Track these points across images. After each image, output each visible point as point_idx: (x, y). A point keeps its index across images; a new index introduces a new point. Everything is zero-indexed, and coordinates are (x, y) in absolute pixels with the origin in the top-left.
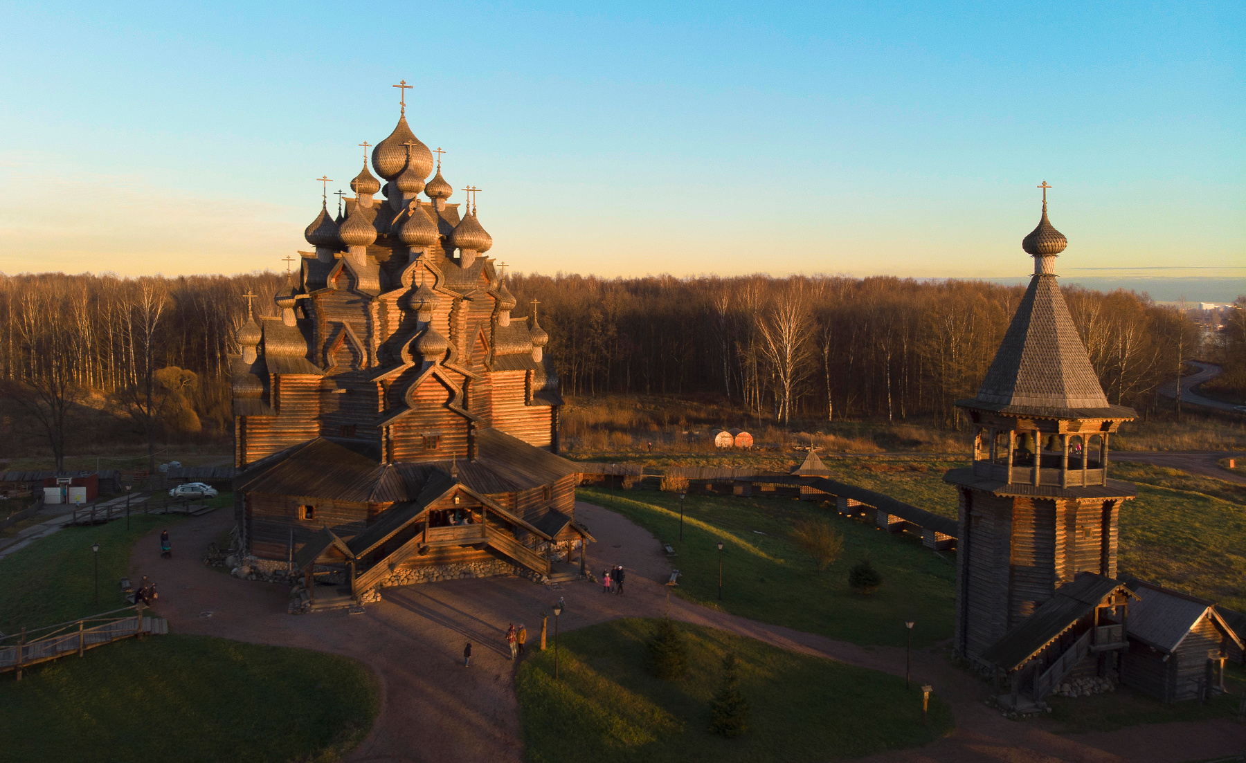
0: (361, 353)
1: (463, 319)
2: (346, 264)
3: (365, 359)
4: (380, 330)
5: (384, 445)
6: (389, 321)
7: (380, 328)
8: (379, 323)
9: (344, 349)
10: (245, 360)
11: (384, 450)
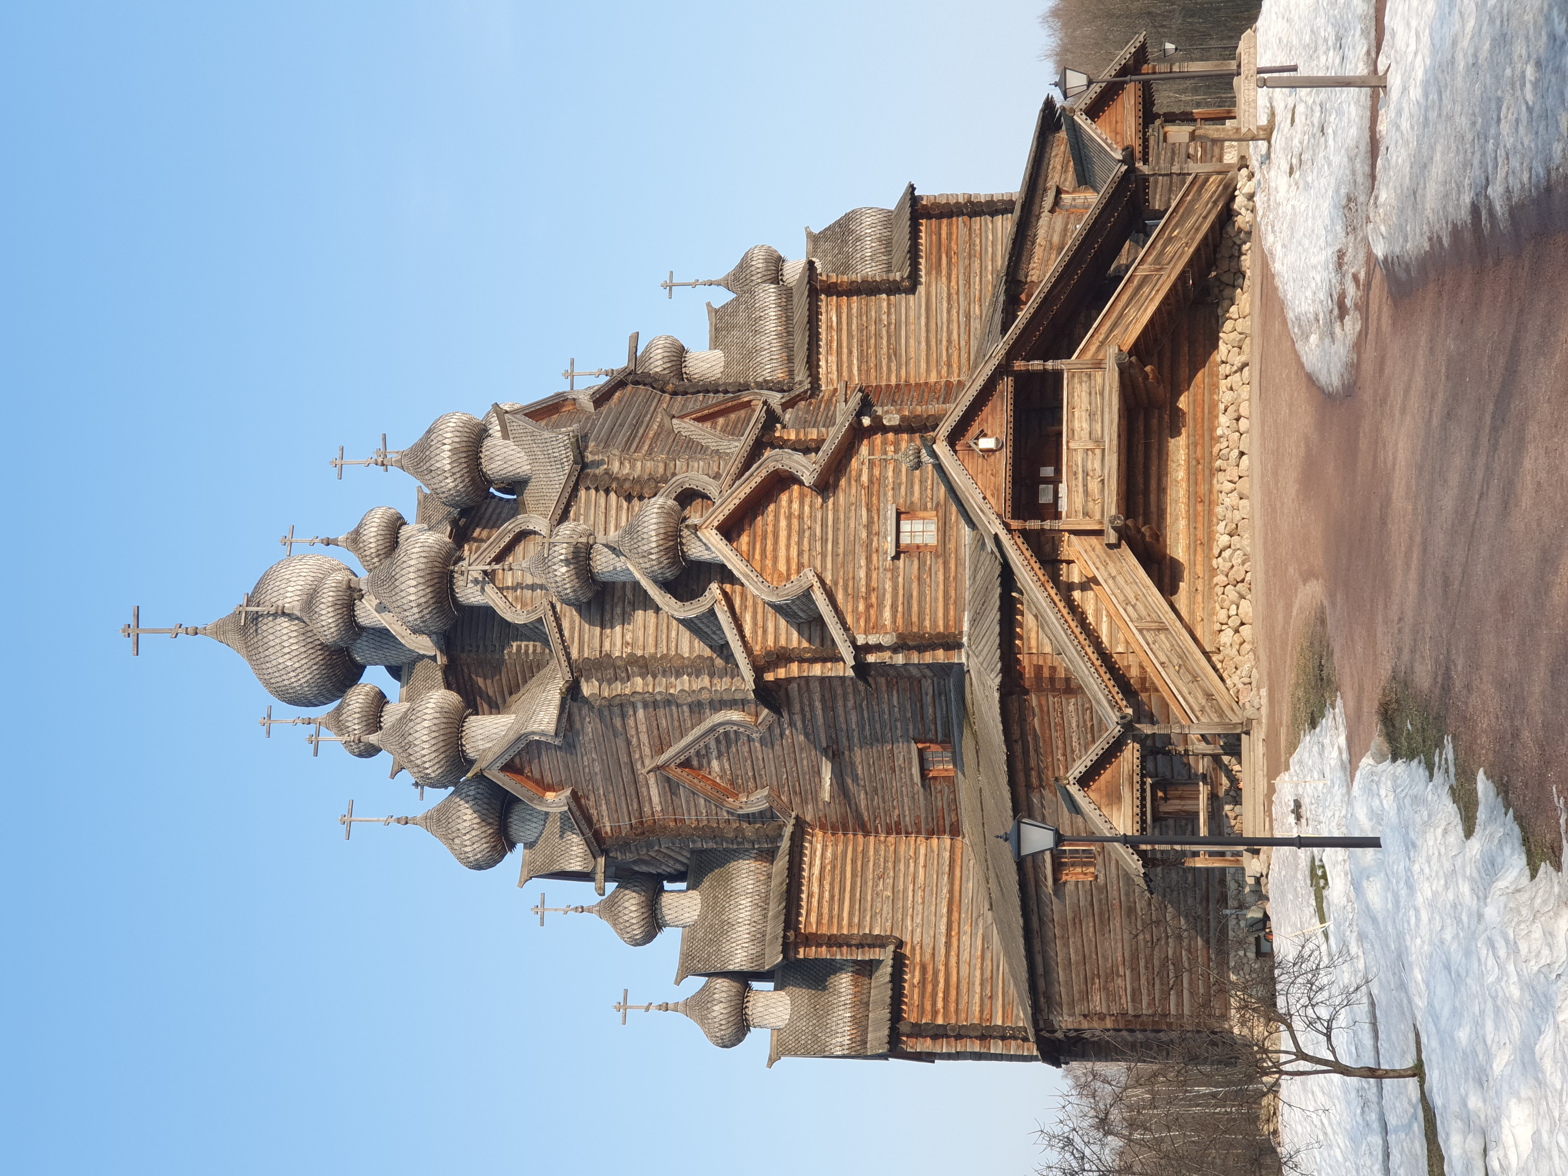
0: (721, 724)
1: (639, 464)
2: (499, 764)
3: (735, 716)
4: (654, 677)
5: (915, 658)
6: (631, 655)
7: (649, 678)
8: (639, 680)
9: (722, 769)
10: (781, 1024)
11: (928, 658)
